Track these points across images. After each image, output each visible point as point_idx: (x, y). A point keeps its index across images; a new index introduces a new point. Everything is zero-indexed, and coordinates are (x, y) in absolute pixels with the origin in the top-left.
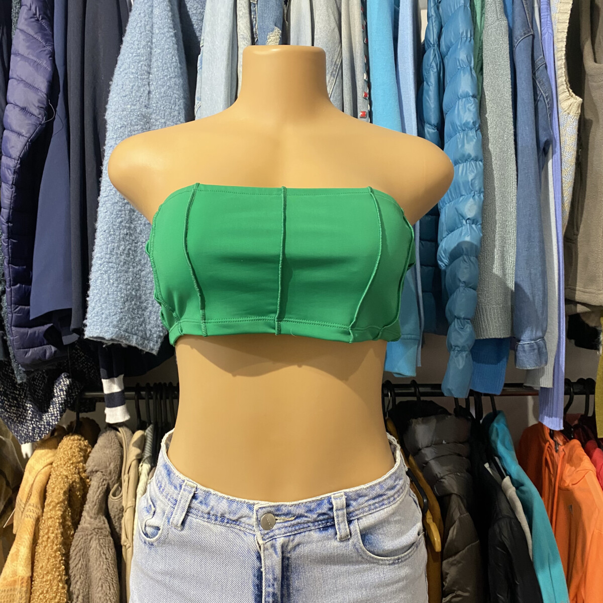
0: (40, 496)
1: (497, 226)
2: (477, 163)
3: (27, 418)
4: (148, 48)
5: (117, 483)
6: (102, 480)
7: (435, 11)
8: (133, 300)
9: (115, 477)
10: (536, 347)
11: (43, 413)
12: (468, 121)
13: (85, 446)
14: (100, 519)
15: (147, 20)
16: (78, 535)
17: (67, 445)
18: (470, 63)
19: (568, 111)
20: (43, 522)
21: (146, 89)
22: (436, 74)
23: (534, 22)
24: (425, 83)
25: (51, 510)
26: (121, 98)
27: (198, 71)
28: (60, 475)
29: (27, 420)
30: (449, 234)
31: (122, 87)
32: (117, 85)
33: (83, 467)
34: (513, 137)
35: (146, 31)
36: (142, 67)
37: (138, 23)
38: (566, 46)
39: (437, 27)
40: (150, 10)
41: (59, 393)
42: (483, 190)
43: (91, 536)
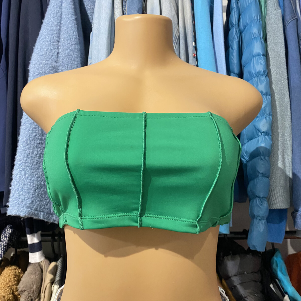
1: (279, 136)
2: (267, 96)
4: (58, 26)
5: (38, 298)
7: (236, 5)
9: (36, 294)
12: (260, 70)
13: (19, 273)
15: (58, 10)
17: (7, 274)
18: (260, 35)
21: (56, 51)
22: (238, 43)
23: (296, 11)
24: (230, 49)
26: (39, 56)
27: (90, 42)
30: (249, 141)
31: (40, 50)
32: (38, 49)
34: (287, 81)
35: (57, 16)
36: (54, 38)
37: (52, 12)
40: (60, 4)
41: (4, 239)
42: (271, 114)
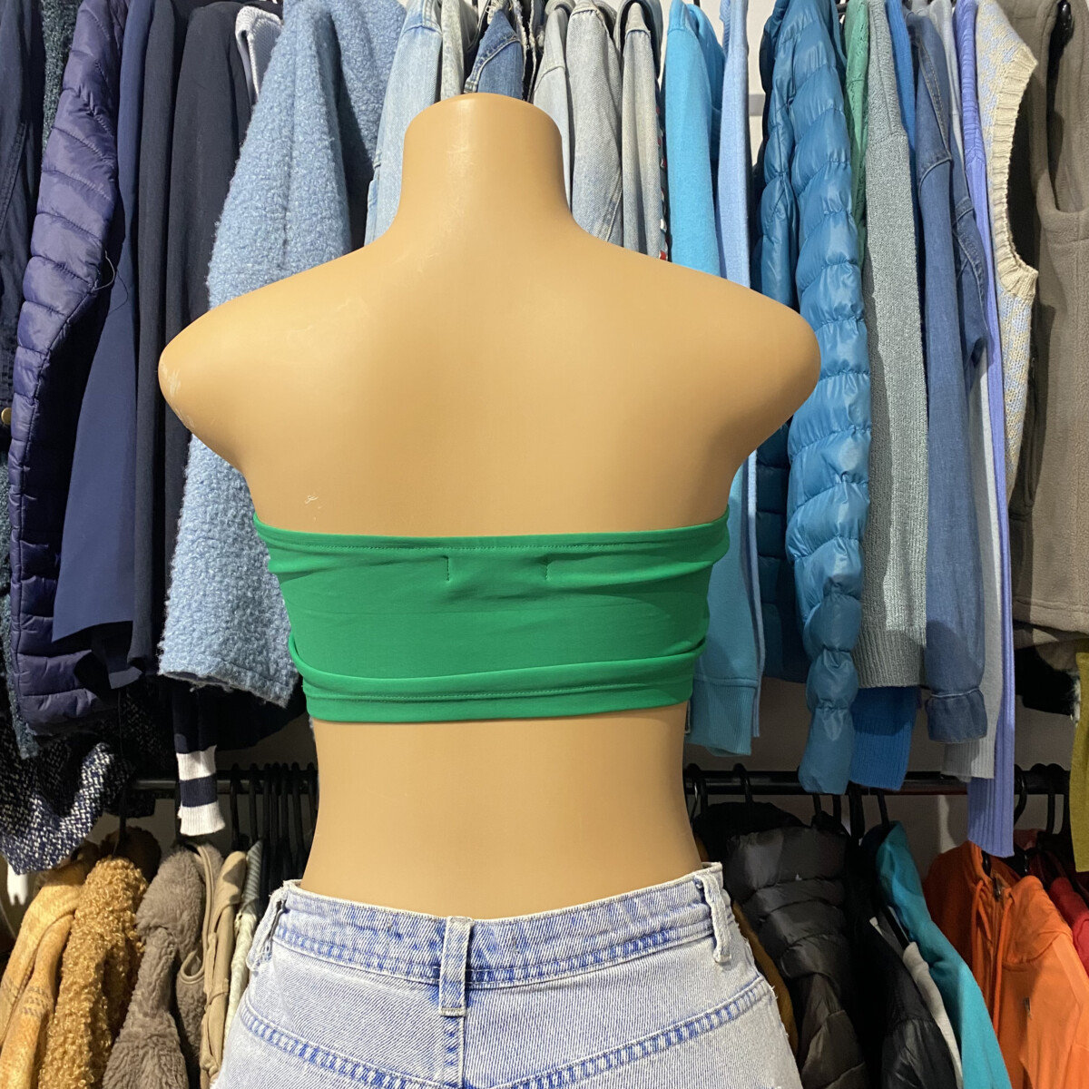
0: (50, 973)
1: (894, 486)
2: (860, 376)
3: (32, 825)
4: (284, 166)
5: (194, 949)
6: (166, 944)
7: (783, 118)
8: (248, 607)
9: (190, 937)
10: (966, 703)
11: (60, 816)
12: (844, 303)
13: (136, 879)
14: (161, 1017)
15: (283, 118)
16: (121, 1048)
17: (103, 877)
18: (845, 205)
19: (1013, 291)
20: (56, 1022)
21: (280, 236)
22: (785, 223)
23: (952, 139)
24: (765, 238)
25: (71, 1000)
26: (236, 250)
27: (369, 209)
28: (90, 932)
29: (31, 829)
30: (809, 499)
31: (239, 232)
32: (230, 228)
33: (132, 920)
34: (919, 333)
35: (281, 137)
36: (273, 198)
37: (267, 124)
38: (1008, 180)
39: (786, 144)
40: (290, 101)
41: (91, 780)
42: (869, 423)
43: (145, 1050)
